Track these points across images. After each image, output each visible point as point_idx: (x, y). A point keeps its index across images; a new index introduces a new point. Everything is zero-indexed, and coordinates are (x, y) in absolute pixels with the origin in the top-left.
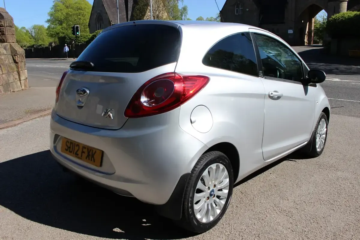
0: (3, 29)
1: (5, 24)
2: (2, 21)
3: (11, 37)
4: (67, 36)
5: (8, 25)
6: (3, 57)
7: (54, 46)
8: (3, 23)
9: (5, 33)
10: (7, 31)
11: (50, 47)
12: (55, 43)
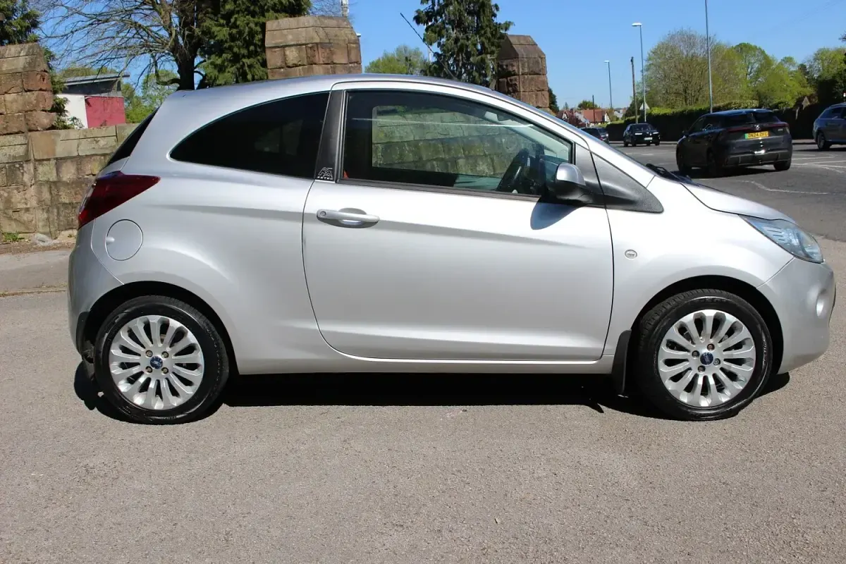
0: (516, 80)
1: (521, 70)
2: (515, 64)
3: (534, 96)
4: (838, 79)
5: (526, 71)
6: (504, 140)
7: (807, 107)
8: (515, 68)
9: (518, 88)
10: (523, 82)
11: (797, 111)
12: (810, 98)
